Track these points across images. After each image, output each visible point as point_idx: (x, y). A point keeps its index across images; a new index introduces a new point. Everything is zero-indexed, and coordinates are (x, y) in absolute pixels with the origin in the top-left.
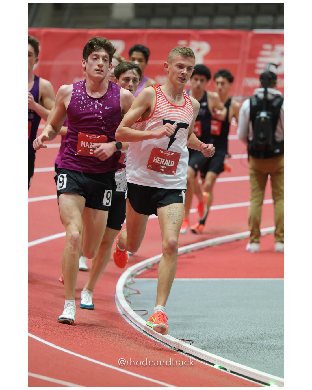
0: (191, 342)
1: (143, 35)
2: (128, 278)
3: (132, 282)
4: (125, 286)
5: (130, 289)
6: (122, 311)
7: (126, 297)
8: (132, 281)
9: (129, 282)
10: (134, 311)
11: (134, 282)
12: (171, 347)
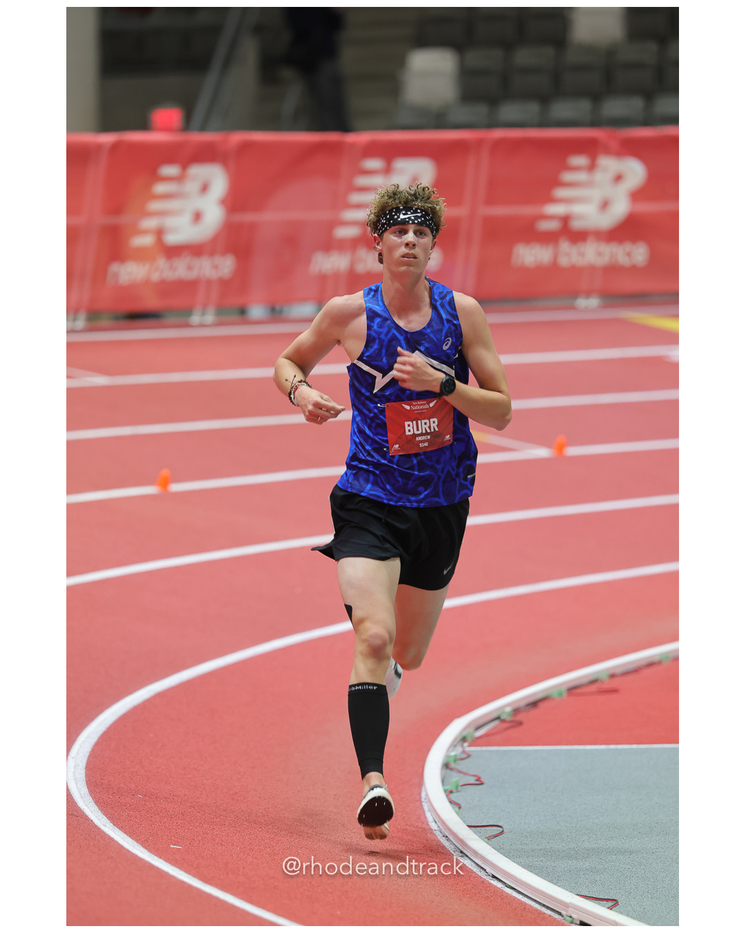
0: (610, 904)
1: (480, 143)
2: (453, 745)
3: (464, 756)
4: (446, 766)
5: (460, 772)
6: (439, 827)
7: (449, 793)
8: (464, 752)
9: (455, 755)
10: (469, 826)
11: (469, 756)
12: (563, 916)
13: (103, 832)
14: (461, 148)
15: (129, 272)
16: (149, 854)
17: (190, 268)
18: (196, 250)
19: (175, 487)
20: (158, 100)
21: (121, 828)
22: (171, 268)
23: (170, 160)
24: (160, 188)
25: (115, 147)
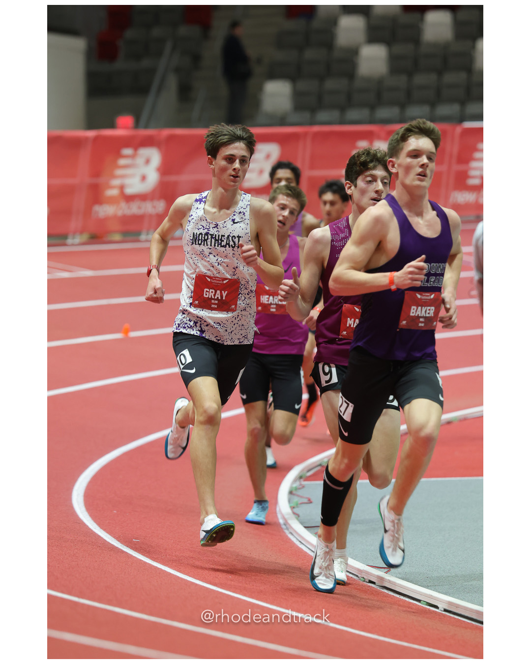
0: (386, 570)
1: (306, 134)
2: (295, 481)
3: (301, 487)
4: (291, 493)
5: (298, 496)
7: (292, 508)
8: (301, 484)
9: (296, 487)
10: (305, 527)
11: (303, 487)
12: (359, 577)
13: (95, 533)
14: (295, 137)
15: (105, 211)
16: (121, 544)
17: (139, 208)
18: (142, 197)
19: (133, 334)
20: (119, 112)
21: (105, 530)
22: (129, 208)
23: (127, 146)
24: (122, 162)
25: (96, 139)
